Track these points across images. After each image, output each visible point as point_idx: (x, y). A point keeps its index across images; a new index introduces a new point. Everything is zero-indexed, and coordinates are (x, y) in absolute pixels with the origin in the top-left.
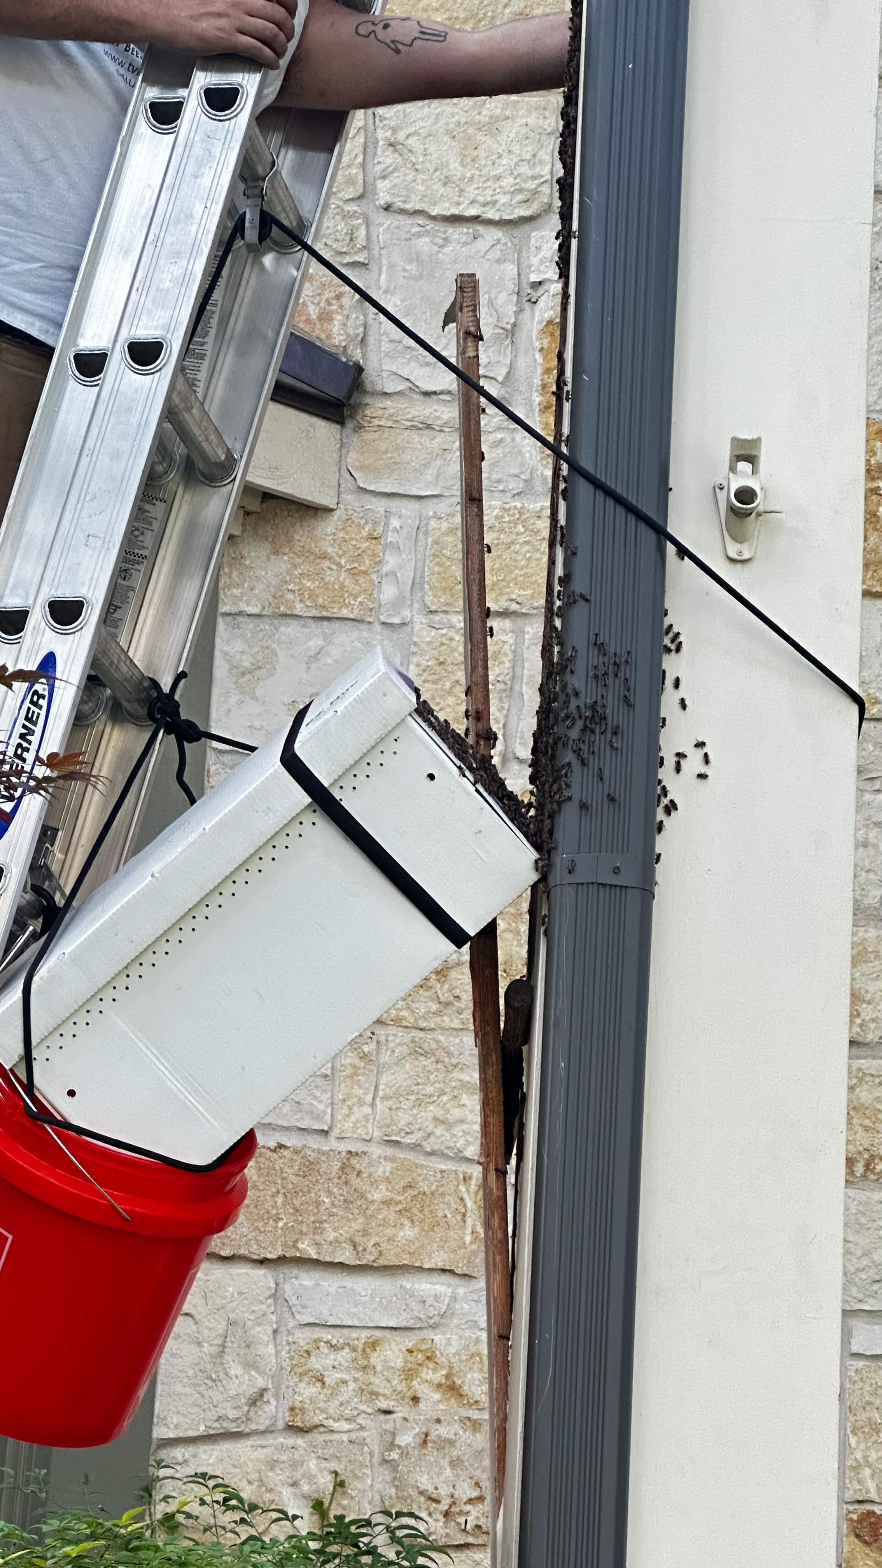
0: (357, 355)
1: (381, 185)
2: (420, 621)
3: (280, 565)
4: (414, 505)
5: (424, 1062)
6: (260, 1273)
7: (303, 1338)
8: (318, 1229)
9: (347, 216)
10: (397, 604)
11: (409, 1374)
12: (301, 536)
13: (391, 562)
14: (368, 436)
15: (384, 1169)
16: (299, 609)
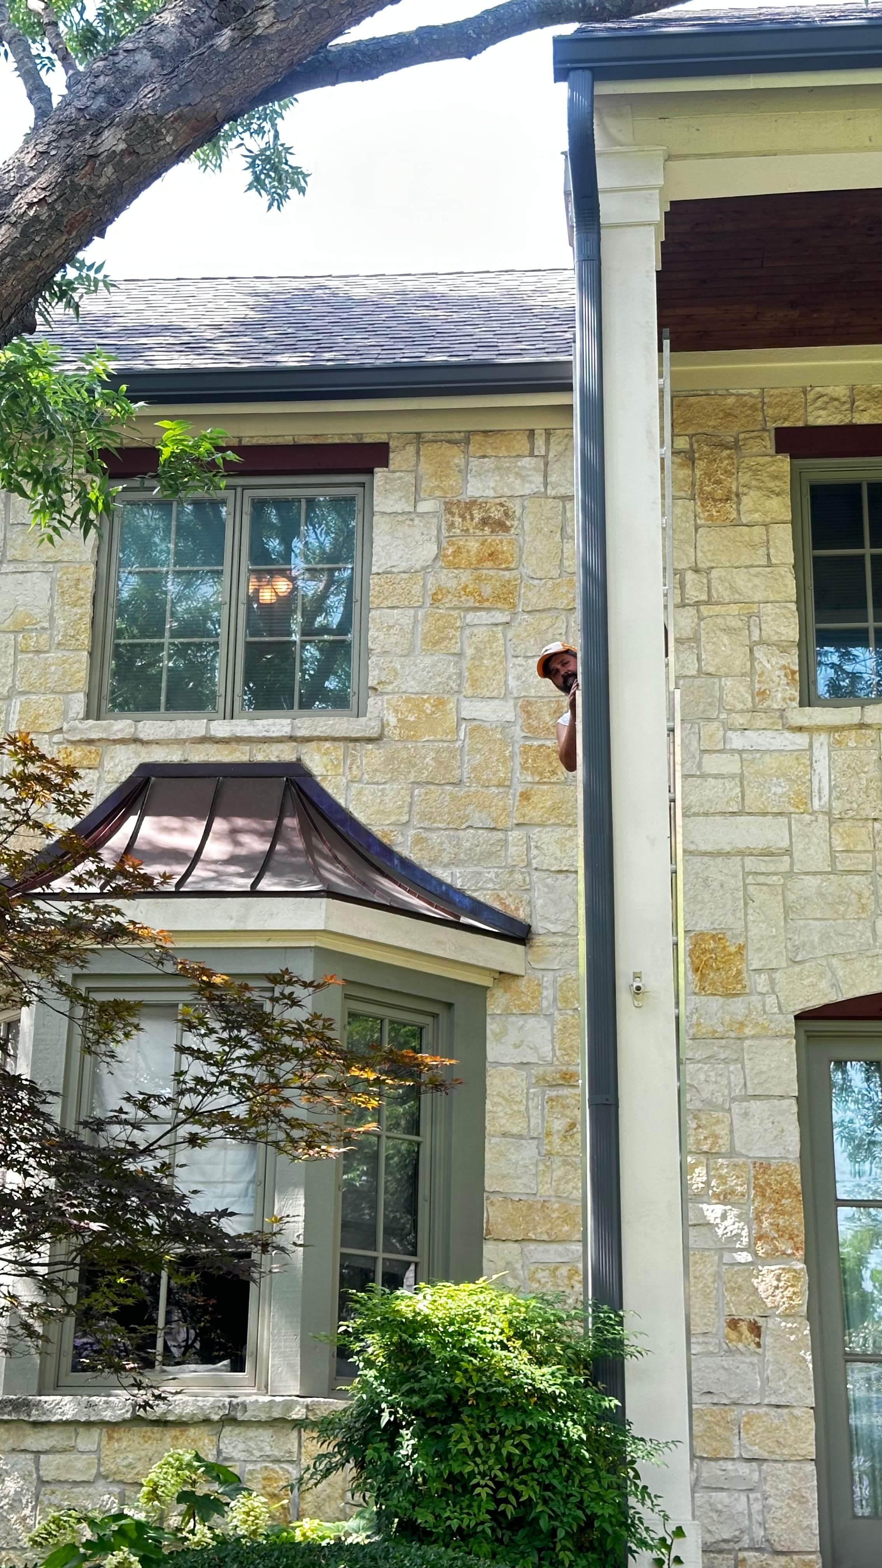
0: (528, 921)
1: (534, 861)
2: (556, 1013)
3: (508, 996)
4: (552, 973)
5: (568, 1167)
6: (516, 1245)
7: (533, 1268)
8: (535, 1228)
9: (522, 873)
10: (548, 1007)
11: (570, 1278)
12: (513, 985)
13: (545, 993)
14: (535, 949)
15: (556, 1206)
16: (515, 1011)
